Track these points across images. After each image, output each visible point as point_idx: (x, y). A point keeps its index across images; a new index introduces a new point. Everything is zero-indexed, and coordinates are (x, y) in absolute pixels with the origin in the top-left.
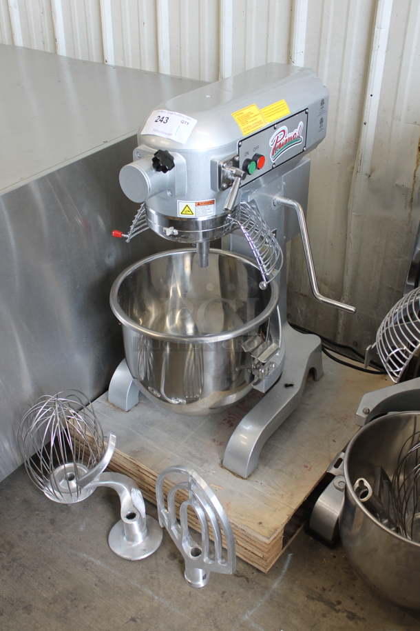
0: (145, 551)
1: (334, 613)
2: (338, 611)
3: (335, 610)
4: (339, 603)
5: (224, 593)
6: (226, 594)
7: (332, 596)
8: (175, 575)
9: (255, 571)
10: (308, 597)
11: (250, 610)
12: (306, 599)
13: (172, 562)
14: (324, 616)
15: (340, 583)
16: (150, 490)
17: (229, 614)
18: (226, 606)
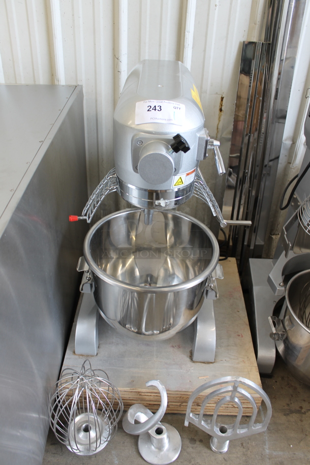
0: (175, 450)
1: (304, 415)
2: (305, 413)
3: (303, 413)
4: (301, 408)
5: (242, 444)
6: (244, 444)
7: (295, 406)
8: (205, 453)
9: (246, 418)
10: (285, 415)
11: (265, 445)
12: (285, 417)
13: (195, 445)
14: (301, 421)
15: (292, 396)
16: (150, 404)
17: (257, 456)
18: (251, 452)
